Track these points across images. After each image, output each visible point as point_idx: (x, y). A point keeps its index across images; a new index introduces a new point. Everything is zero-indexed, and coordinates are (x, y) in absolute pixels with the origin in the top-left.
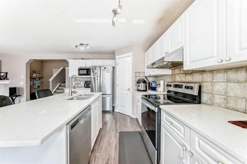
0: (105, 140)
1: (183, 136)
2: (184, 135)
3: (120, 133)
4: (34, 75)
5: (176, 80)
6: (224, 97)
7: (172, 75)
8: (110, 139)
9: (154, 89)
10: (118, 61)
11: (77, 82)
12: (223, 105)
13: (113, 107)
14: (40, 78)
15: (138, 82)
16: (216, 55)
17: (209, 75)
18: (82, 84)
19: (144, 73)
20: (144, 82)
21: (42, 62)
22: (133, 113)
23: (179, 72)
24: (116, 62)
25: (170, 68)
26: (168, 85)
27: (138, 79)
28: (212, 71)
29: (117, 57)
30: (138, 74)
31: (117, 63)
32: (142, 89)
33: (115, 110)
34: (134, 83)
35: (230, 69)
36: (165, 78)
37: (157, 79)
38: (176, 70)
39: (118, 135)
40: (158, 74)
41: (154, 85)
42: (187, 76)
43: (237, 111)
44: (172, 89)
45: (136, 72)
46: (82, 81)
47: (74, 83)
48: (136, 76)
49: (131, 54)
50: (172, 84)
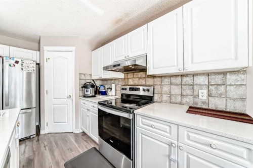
1: (169, 135)
2: (170, 133)
5: (130, 84)
6: (169, 95)
7: (124, 78)
9: (104, 93)
10: (47, 54)
12: (168, 101)
15: (85, 86)
16: (176, 65)
17: (159, 79)
19: (91, 75)
20: (93, 86)
22: (77, 128)
23: (132, 77)
25: (122, 72)
26: (123, 89)
27: (83, 82)
28: (161, 77)
29: (44, 48)
30: (83, 76)
32: (90, 95)
34: (78, 87)
35: (172, 76)
36: (117, 82)
37: (105, 82)
38: (129, 75)
40: (112, 77)
41: (102, 89)
42: (141, 80)
43: (176, 103)
44: (128, 92)
45: (80, 74)
48: (80, 79)
49: (73, 48)
50: (128, 87)
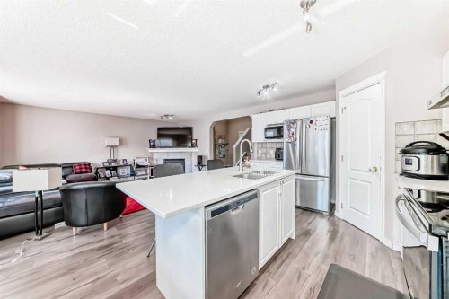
0: (293, 265)
3: (332, 266)
4: (220, 141)
8: (304, 268)
10: (342, 102)
11: (264, 150)
13: (332, 207)
14: (225, 145)
15: (407, 151)
18: (272, 152)
21: (228, 123)
24: (337, 106)
27: (407, 141)
29: (340, 94)
30: (406, 127)
31: (341, 106)
32: (422, 173)
33: (336, 214)
39: (326, 268)
45: (399, 123)
46: (272, 148)
47: (260, 152)
